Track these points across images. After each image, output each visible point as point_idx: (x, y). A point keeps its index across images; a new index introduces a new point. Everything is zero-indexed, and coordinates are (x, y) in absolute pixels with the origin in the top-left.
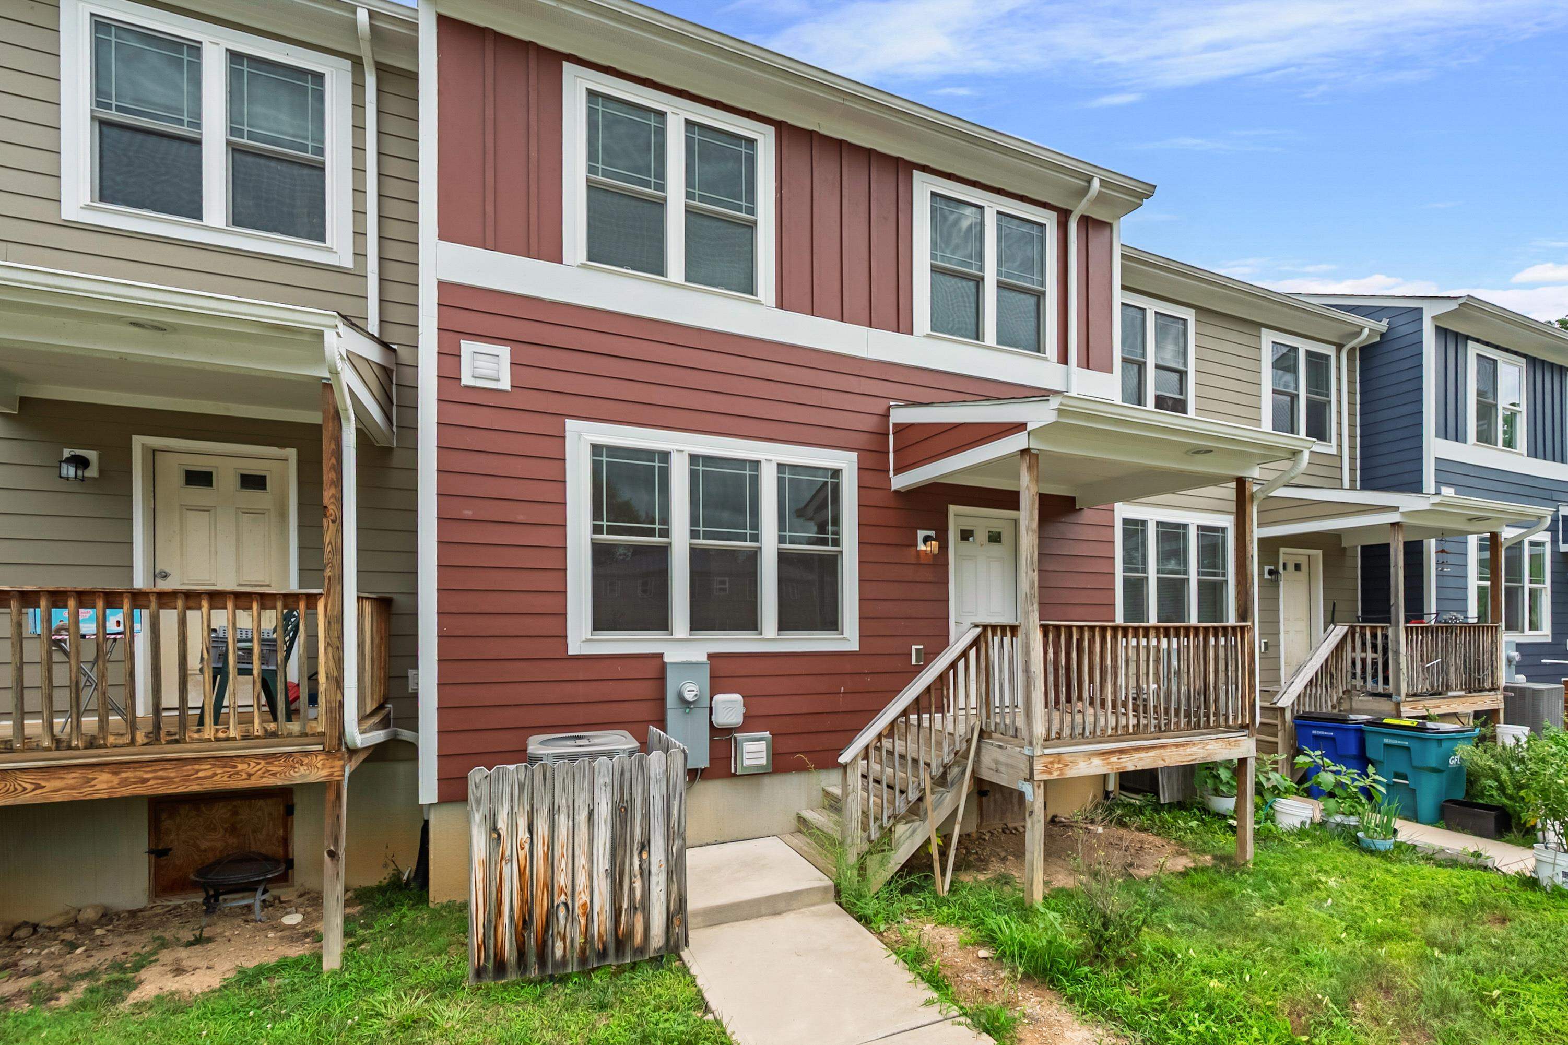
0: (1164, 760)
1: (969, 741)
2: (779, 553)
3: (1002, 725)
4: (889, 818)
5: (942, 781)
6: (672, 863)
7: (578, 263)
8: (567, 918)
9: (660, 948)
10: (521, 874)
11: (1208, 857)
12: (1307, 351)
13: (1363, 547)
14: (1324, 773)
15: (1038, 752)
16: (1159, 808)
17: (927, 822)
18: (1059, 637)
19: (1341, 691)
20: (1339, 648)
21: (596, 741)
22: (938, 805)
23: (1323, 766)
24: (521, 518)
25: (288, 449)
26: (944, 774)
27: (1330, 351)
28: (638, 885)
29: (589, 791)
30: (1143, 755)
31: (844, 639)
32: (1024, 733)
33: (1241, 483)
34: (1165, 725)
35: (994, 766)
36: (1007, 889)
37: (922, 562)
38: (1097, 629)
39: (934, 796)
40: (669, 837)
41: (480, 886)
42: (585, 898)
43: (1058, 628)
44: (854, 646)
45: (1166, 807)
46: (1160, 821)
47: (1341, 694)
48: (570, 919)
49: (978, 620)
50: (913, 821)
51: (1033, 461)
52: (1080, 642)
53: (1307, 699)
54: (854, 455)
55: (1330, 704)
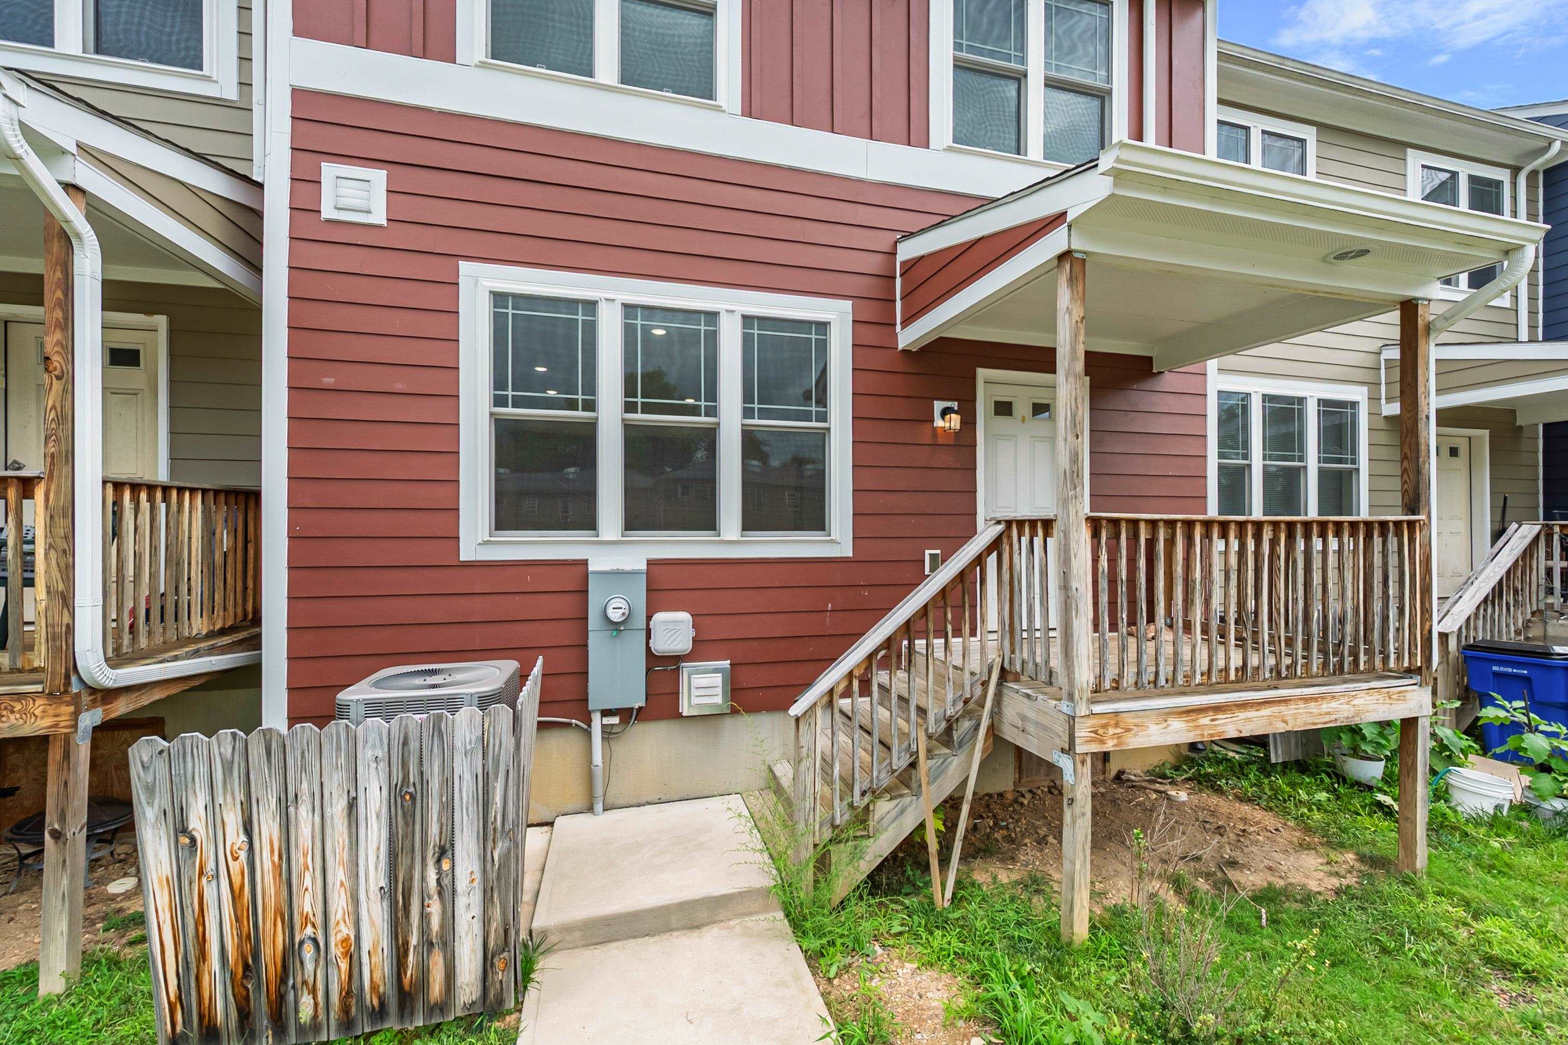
0: (1285, 722)
1: (985, 684)
2: (743, 430)
3: (1031, 665)
4: (863, 793)
5: (947, 738)
6: (493, 875)
7: (476, 61)
8: (317, 961)
9: (473, 1003)
10: (236, 897)
11: (1350, 856)
12: (1470, 177)
13: (1546, 426)
14: (1531, 735)
15: (1082, 710)
16: (1269, 768)
17: (921, 799)
18: (1117, 536)
19: (1529, 611)
20: (1529, 552)
21: (459, 677)
22: (934, 776)
23: (1529, 725)
24: (399, 387)
25: (156, 316)
26: (949, 730)
27: (1503, 175)
28: (435, 909)
29: (348, 770)
30: (1252, 714)
31: (832, 541)
32: (1061, 680)
33: (1409, 308)
34: (1288, 667)
35: (1020, 724)
36: (1038, 902)
37: (940, 441)
38: (1179, 525)
39: (931, 763)
40: (486, 837)
41: (165, 917)
42: (347, 930)
43: (1115, 522)
44: (847, 551)
45: (1279, 768)
46: (1272, 789)
47: (1529, 616)
48: (322, 962)
49: (1001, 515)
50: (901, 796)
51: (1077, 268)
52: (1151, 544)
53: (1480, 623)
54: (848, 304)
55: (1512, 628)
